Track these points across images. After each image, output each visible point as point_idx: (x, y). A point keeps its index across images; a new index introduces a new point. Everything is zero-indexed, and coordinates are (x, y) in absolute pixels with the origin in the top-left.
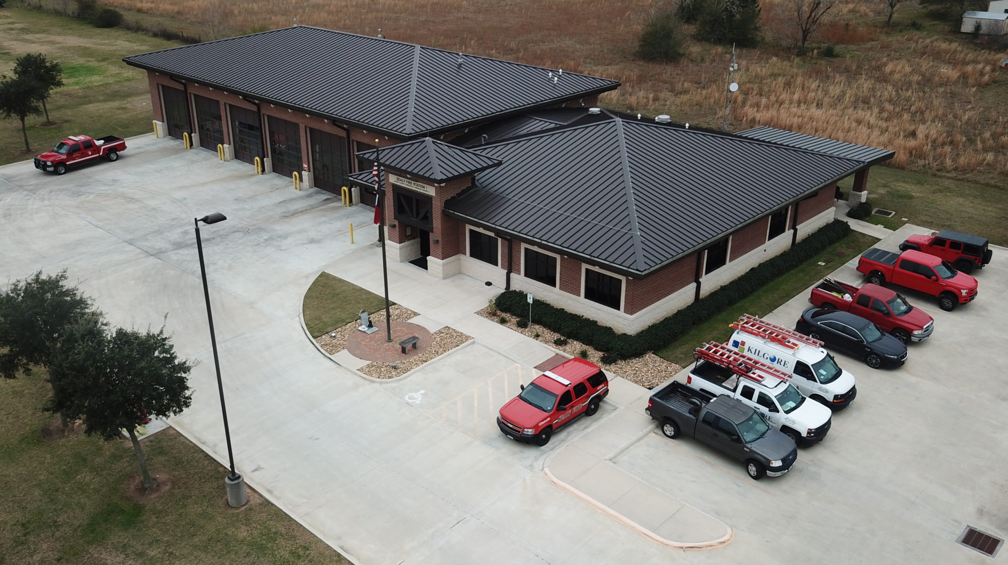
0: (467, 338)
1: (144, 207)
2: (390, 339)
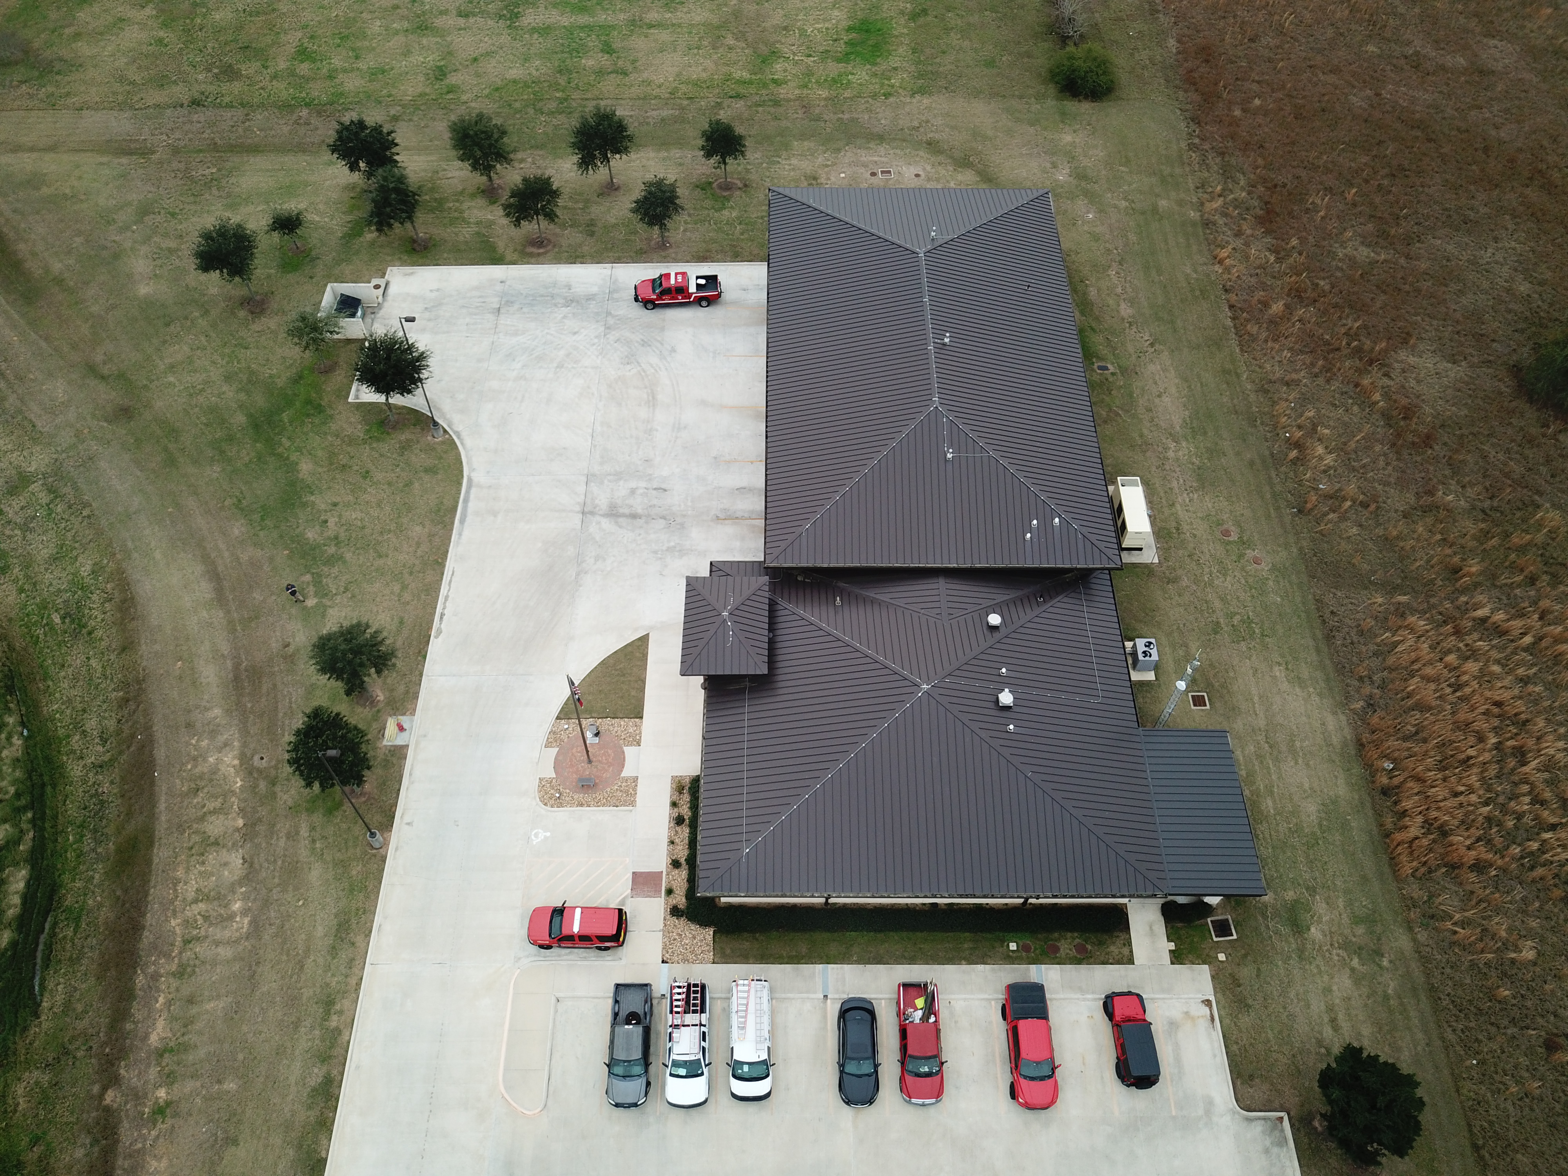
0: (633, 802)
1: (648, 422)
2: (590, 761)
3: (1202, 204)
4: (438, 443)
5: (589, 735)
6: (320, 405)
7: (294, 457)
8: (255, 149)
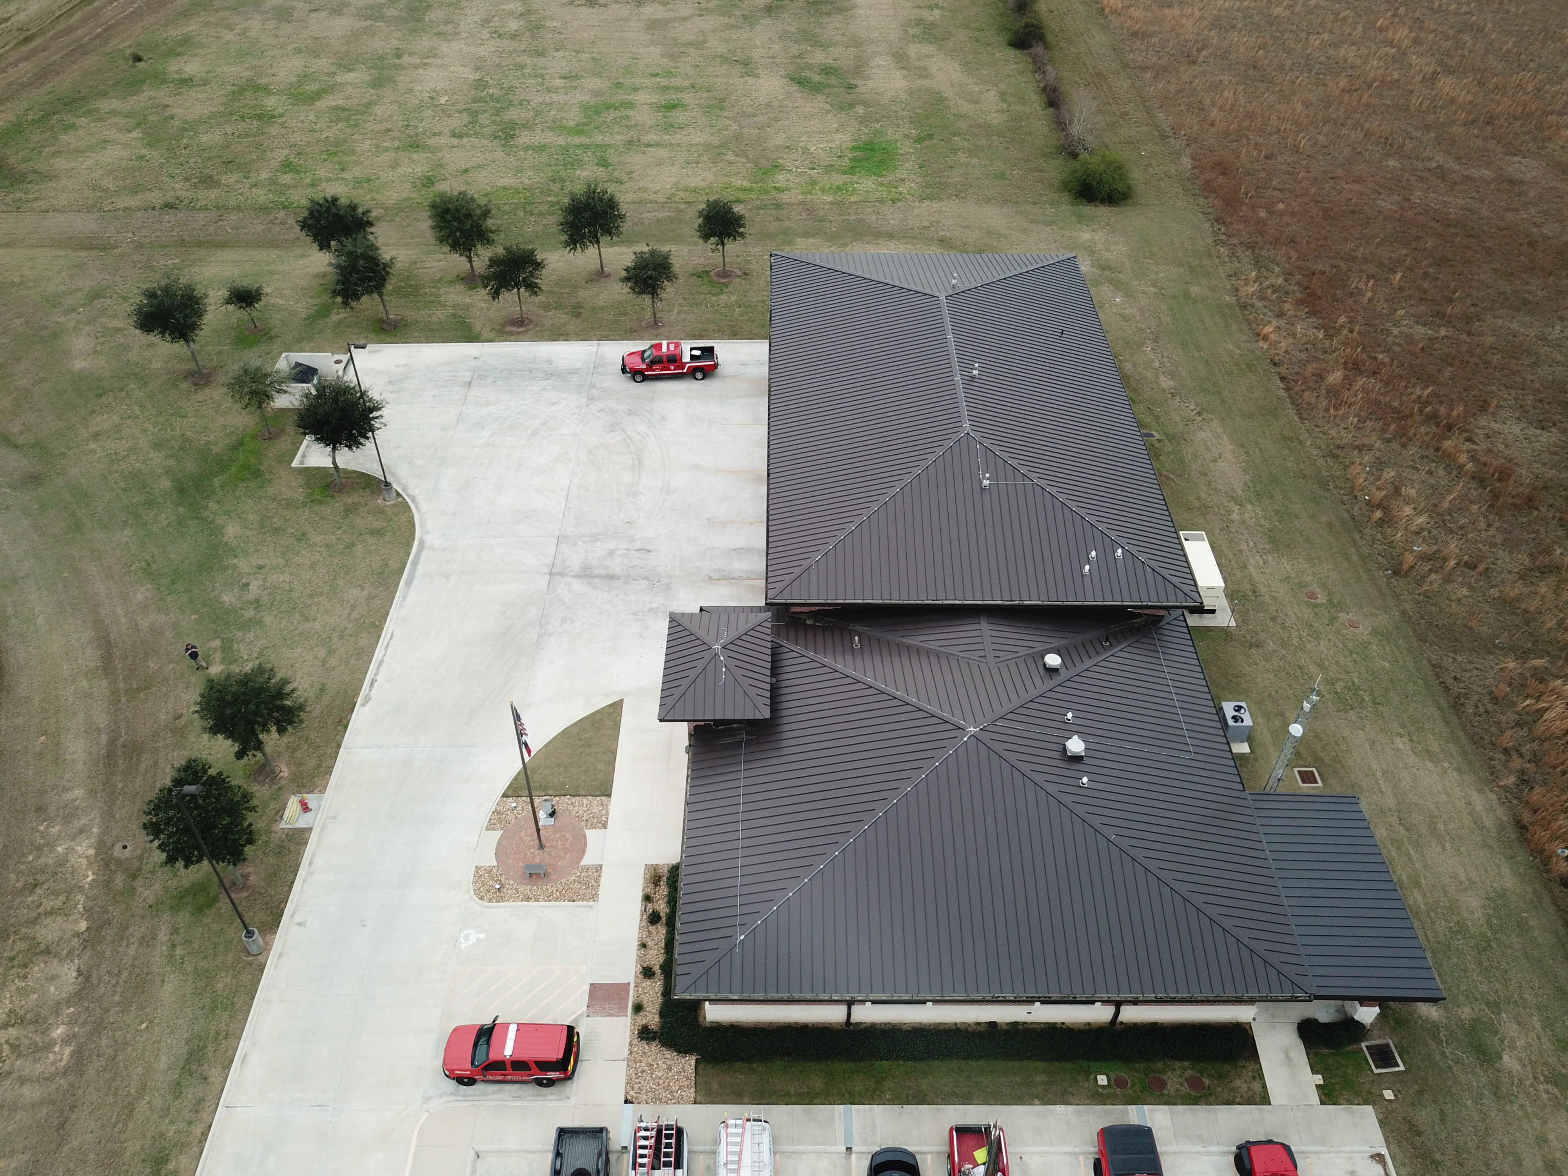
0: (594, 896)
1: (632, 485)
2: (541, 847)
3: (1237, 290)
4: (388, 506)
5: (542, 815)
6: (259, 470)
7: (220, 521)
8: (224, 245)
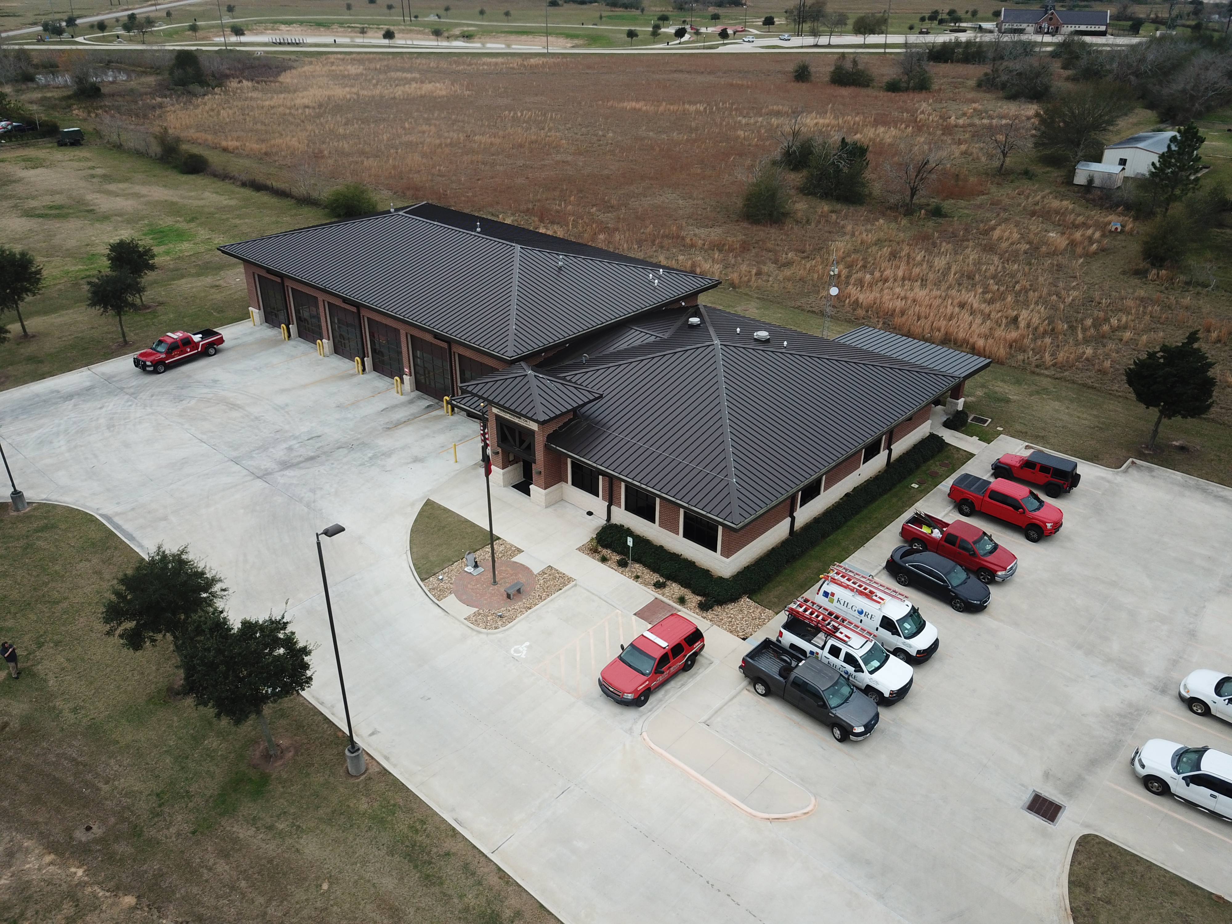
0: (570, 580)
1: (248, 416)
2: (495, 582)
4: (31, 512)
